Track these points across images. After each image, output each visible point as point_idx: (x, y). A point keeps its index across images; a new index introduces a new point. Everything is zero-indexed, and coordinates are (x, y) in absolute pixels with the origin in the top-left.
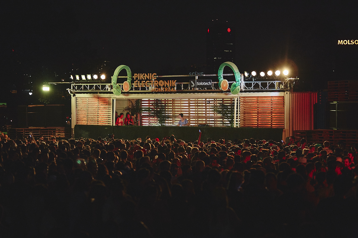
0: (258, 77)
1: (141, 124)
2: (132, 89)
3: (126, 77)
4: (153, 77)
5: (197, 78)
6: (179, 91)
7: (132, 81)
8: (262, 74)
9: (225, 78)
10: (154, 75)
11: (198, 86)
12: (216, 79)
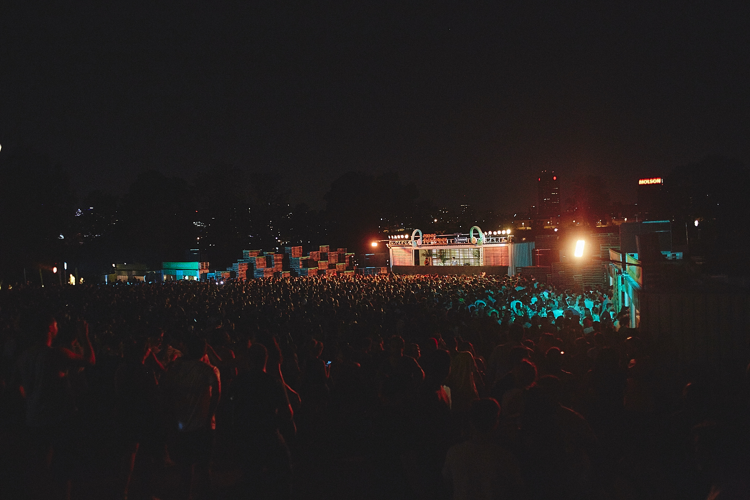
0: (493, 236)
1: (433, 264)
2: (423, 243)
3: (419, 236)
4: (434, 236)
5: (458, 236)
6: (449, 244)
7: (423, 239)
8: (495, 233)
9: (474, 236)
11: (459, 241)
12: (469, 237)
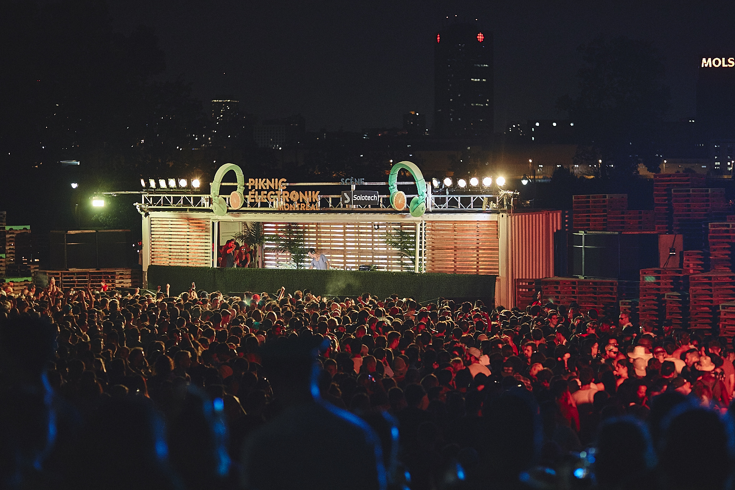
0: (454, 189)
1: (264, 264)
2: (245, 205)
3: (235, 184)
4: (281, 184)
5: (353, 187)
6: (325, 208)
7: (246, 192)
8: (462, 183)
9: (400, 188)
10: (283, 182)
11: (356, 202)
12: (385, 190)
